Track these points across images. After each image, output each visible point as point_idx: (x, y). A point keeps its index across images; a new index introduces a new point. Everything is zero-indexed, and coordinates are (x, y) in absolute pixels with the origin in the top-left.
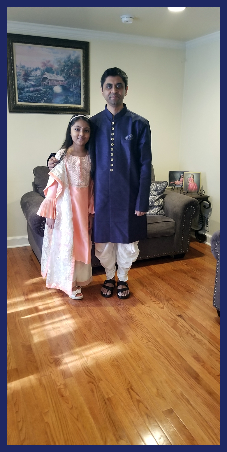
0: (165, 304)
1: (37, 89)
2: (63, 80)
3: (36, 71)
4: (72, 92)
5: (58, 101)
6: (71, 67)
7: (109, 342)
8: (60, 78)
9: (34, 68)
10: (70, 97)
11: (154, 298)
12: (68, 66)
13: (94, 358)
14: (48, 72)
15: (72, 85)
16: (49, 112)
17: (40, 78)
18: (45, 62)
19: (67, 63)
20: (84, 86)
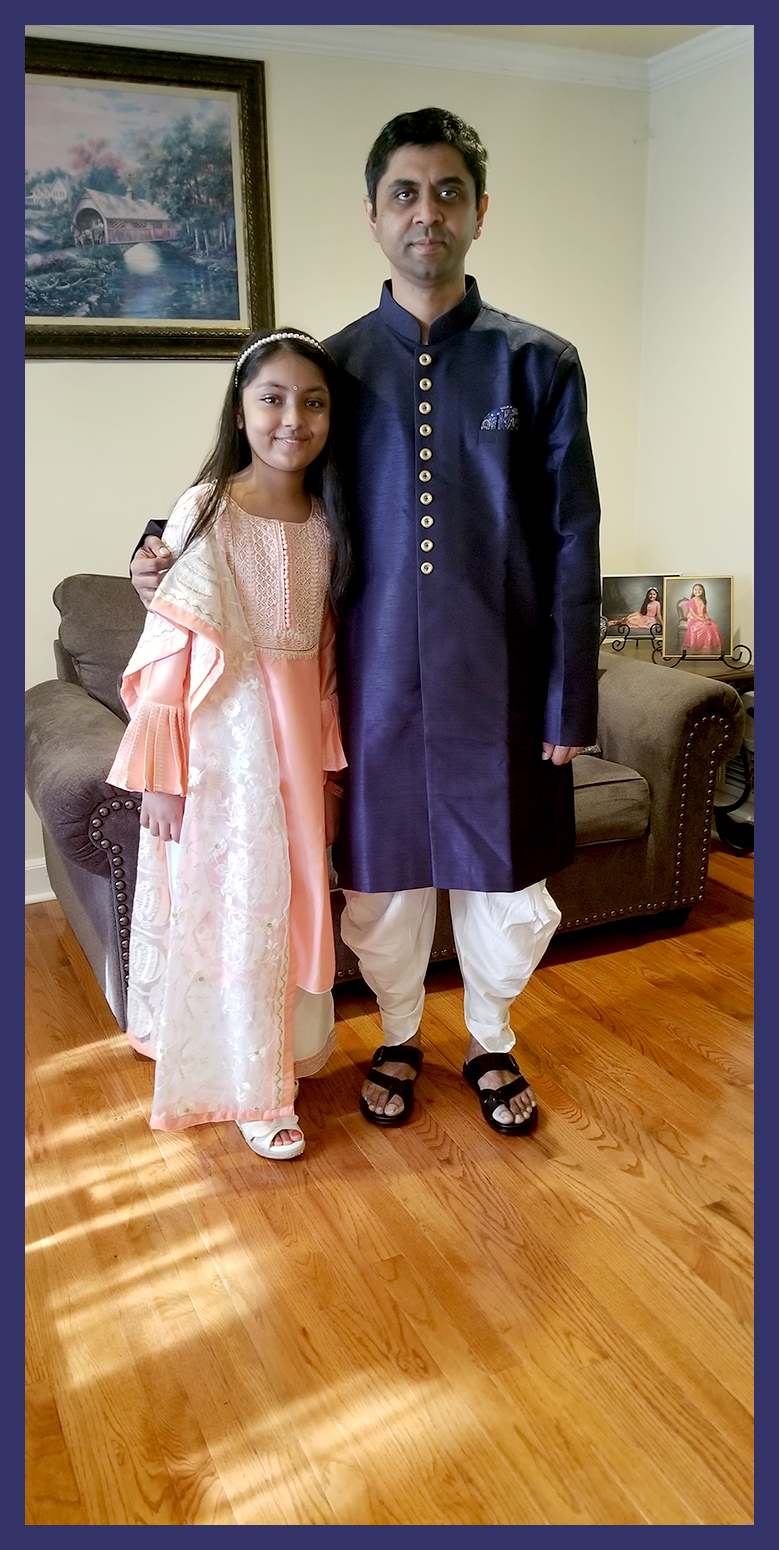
0: (644, 1152)
1: (57, 261)
2: (162, 221)
3: (48, 185)
4: (204, 267)
5: (144, 308)
6: (191, 167)
7: (419, 1366)
8: (151, 211)
9: (39, 173)
10: (193, 290)
11: (593, 1124)
12: (180, 160)
13: (355, 1468)
14: (100, 188)
15: (202, 242)
16: (111, 353)
17: (67, 215)
18: (87, 147)
19: (176, 151)
20: (248, 242)
